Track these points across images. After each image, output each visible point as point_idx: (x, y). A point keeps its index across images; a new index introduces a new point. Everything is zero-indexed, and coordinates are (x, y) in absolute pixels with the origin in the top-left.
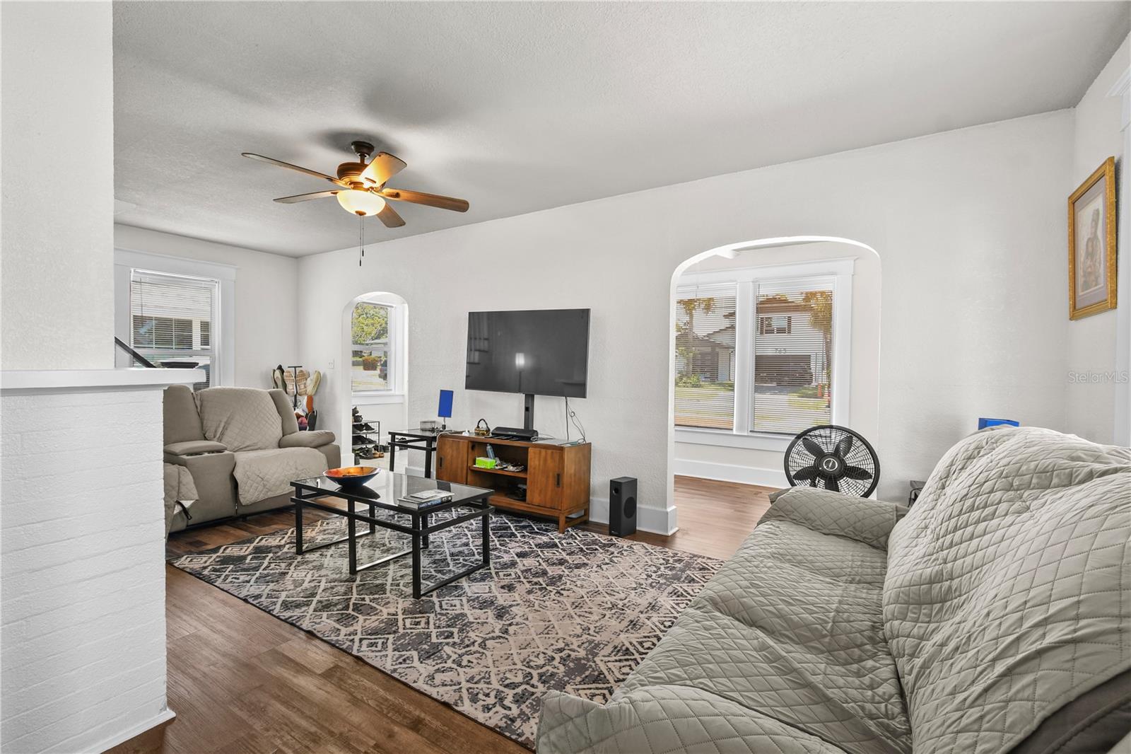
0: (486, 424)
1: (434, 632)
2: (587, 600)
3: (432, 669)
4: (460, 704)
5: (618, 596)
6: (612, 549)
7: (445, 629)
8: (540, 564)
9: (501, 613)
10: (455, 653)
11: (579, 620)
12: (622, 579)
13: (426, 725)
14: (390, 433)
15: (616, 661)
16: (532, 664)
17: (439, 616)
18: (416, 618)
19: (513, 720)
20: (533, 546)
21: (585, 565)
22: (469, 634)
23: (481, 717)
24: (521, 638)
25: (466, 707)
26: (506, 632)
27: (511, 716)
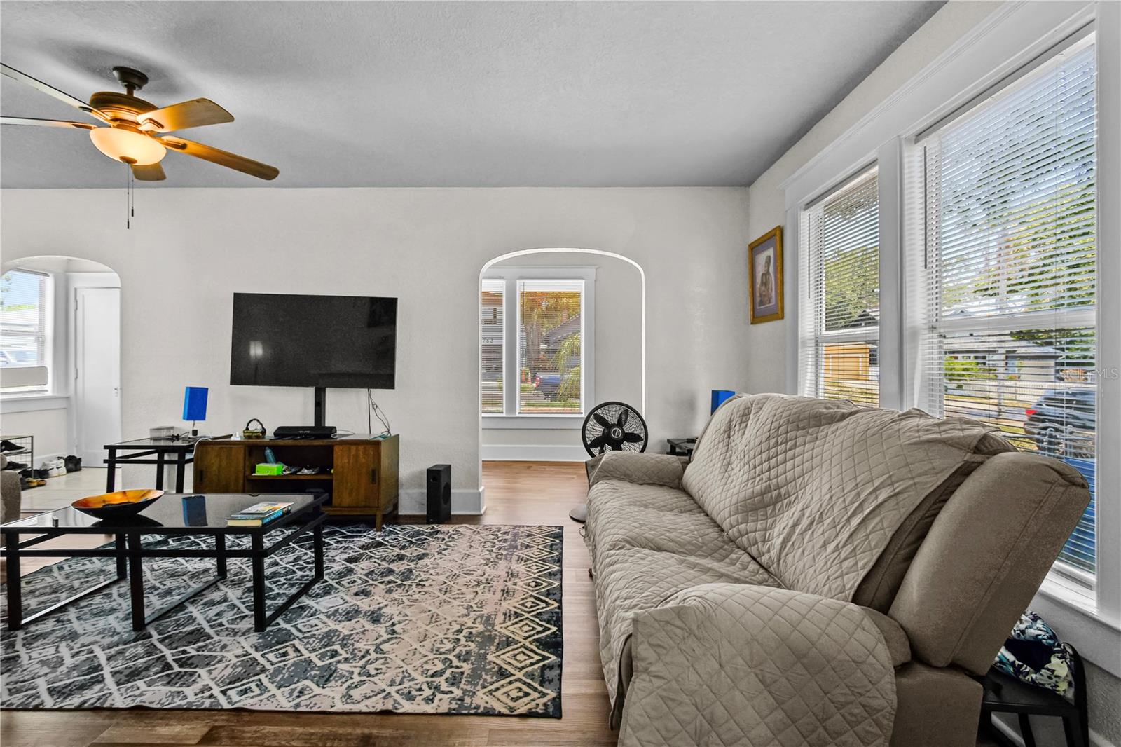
0: (261, 424)
1: (313, 657)
2: (452, 584)
3: (343, 689)
4: (398, 706)
5: (475, 574)
6: (439, 536)
7: (323, 650)
8: (380, 565)
9: (375, 618)
10: (355, 667)
11: (456, 603)
12: (468, 559)
13: (378, 737)
14: (106, 447)
15: (513, 624)
16: (441, 650)
17: (306, 641)
18: (278, 650)
19: (461, 699)
20: (358, 549)
21: (425, 555)
22: (357, 645)
23: (430, 709)
24: (414, 633)
25: (407, 707)
26: (394, 632)
27: (457, 697)
